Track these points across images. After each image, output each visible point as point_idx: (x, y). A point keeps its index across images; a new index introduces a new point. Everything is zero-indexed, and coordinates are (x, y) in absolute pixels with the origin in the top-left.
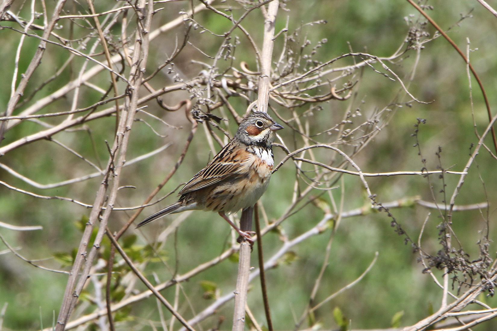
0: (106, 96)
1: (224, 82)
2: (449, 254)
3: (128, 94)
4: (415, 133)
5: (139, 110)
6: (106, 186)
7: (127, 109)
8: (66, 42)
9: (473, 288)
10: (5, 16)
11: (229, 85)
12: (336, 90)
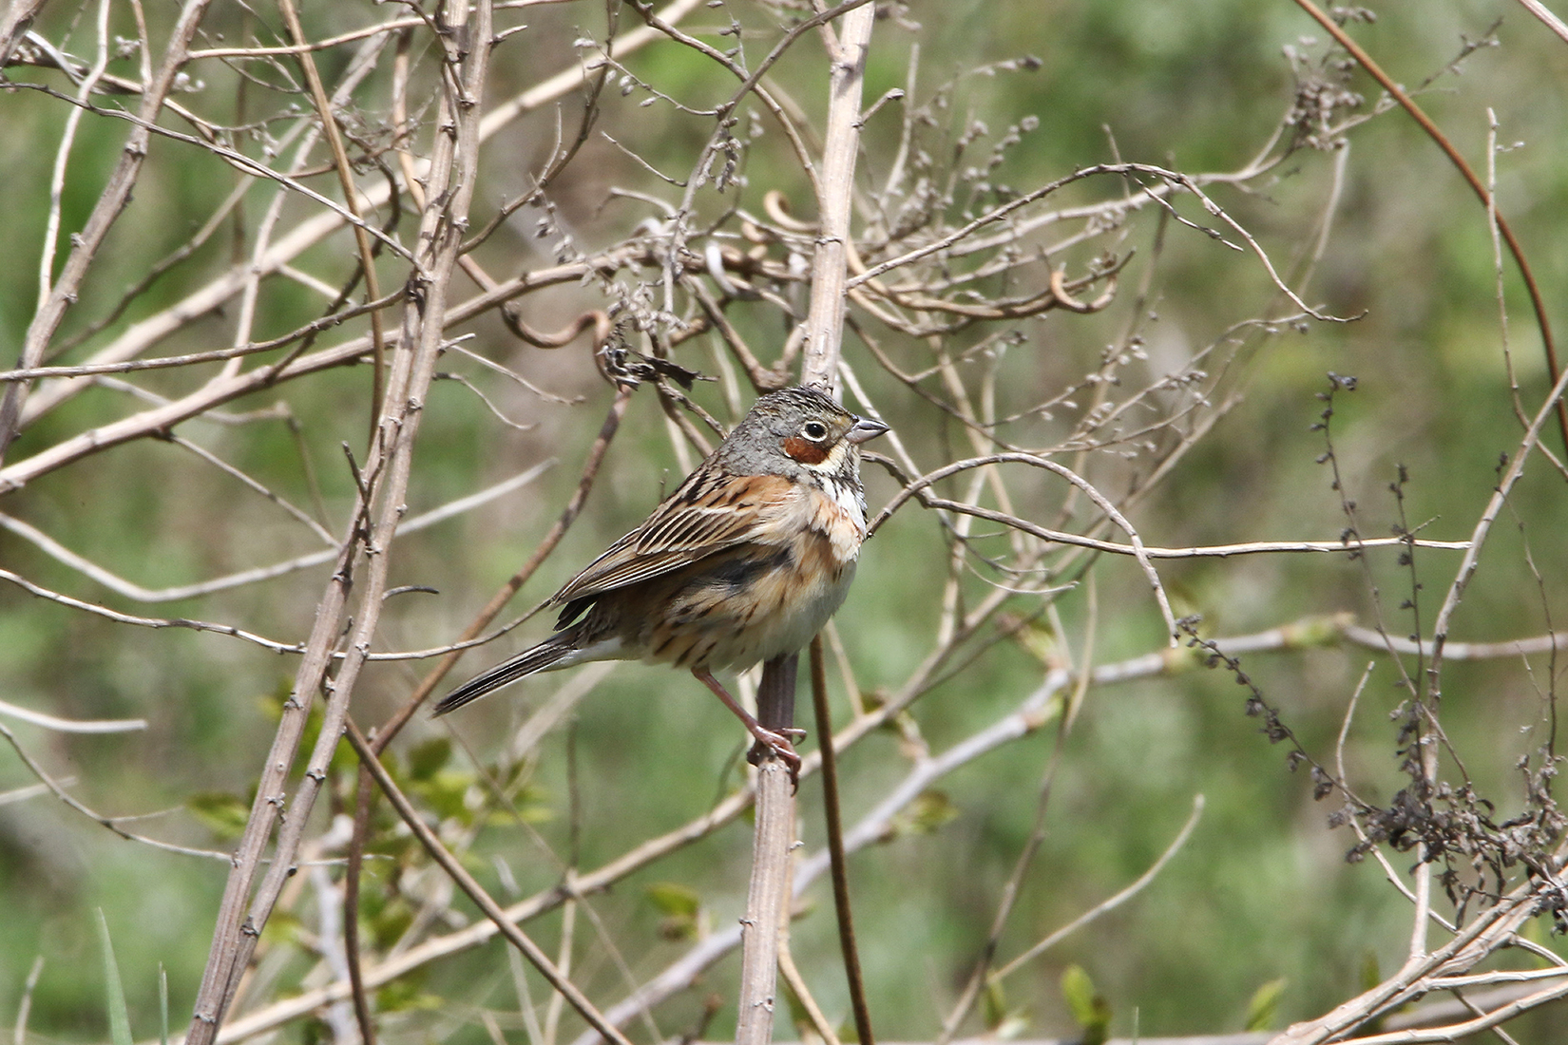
0: (341, 302)
1: (713, 255)
2: (1431, 801)
3: (413, 298)
4: (1323, 421)
5: (447, 348)
6: (347, 586)
7: (409, 344)
8: (215, 133)
9: (1503, 905)
10: (21, 49)
11: (728, 265)
12: (1065, 281)
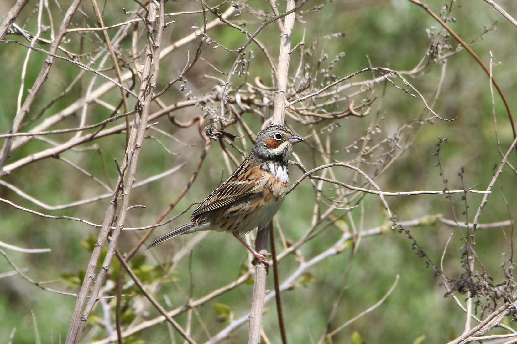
0: (115, 112)
1: (238, 98)
2: (472, 277)
3: (138, 111)
4: (437, 153)
5: (149, 127)
6: (116, 206)
7: (137, 126)
8: (74, 57)
9: (496, 312)
10: (11, 29)
11: (243, 101)
12: (354, 106)
